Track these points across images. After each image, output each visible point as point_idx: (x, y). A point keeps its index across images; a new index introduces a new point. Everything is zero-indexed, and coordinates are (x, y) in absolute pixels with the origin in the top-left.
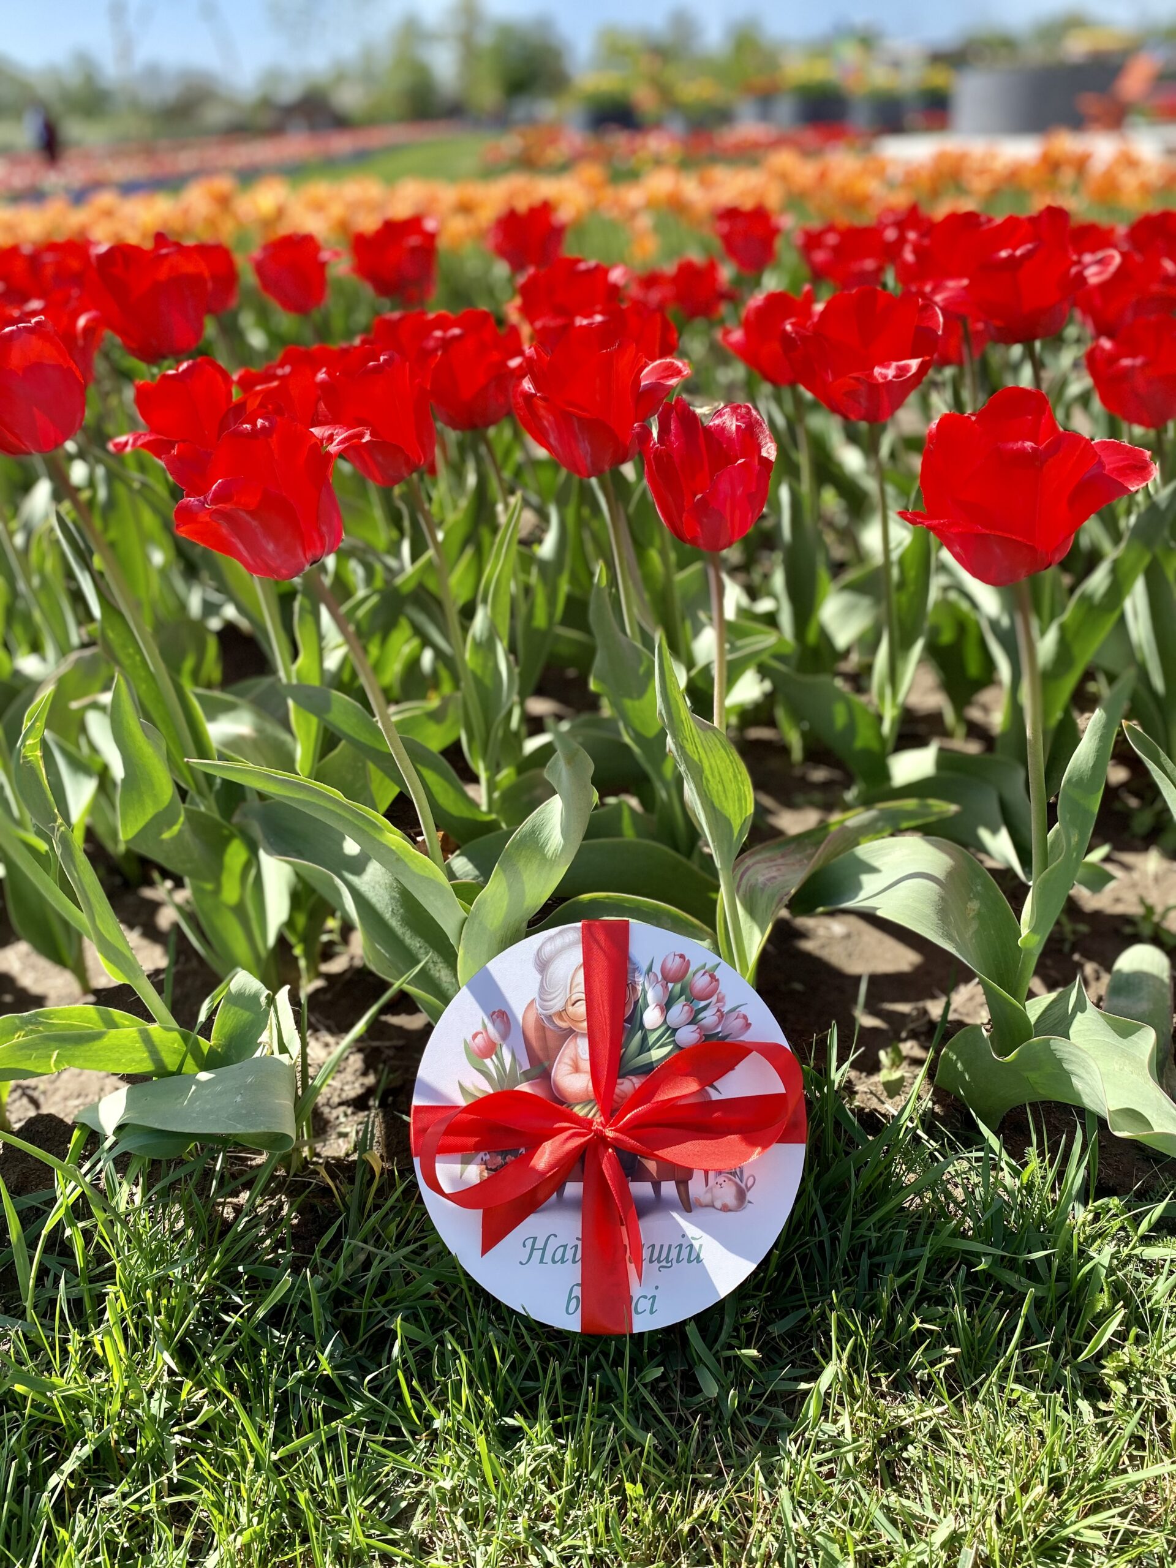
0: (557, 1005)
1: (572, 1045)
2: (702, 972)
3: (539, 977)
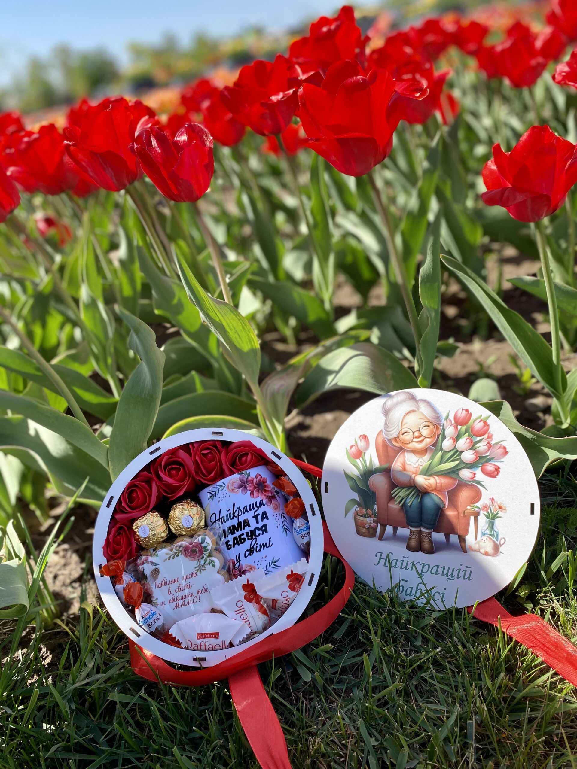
0: (394, 434)
1: (402, 456)
2: (479, 420)
3: (384, 418)
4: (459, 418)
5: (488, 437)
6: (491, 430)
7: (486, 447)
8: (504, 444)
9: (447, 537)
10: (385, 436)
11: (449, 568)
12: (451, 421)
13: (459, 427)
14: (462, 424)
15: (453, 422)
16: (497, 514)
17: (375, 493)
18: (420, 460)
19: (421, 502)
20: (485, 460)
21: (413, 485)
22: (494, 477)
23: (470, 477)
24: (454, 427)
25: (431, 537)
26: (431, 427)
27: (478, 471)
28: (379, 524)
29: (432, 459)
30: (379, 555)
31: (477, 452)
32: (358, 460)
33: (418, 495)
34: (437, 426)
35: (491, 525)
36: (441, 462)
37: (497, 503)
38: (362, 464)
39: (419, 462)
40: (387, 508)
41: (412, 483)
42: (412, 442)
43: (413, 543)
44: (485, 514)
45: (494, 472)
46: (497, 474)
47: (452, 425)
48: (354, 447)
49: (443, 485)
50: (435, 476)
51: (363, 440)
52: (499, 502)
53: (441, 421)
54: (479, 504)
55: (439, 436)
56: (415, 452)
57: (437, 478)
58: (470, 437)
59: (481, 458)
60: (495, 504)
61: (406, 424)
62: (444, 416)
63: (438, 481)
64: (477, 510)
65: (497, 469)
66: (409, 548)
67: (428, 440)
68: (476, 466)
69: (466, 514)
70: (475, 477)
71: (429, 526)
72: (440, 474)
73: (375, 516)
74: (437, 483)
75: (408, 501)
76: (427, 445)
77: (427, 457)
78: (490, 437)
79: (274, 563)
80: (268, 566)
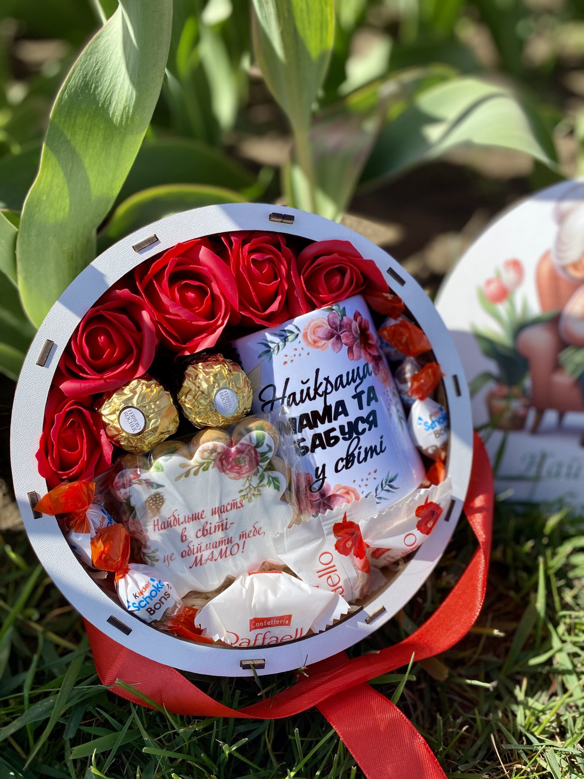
0: (573, 256)
3: (556, 228)
10: (555, 261)
32: (499, 306)
79: (389, 482)
80: (380, 488)
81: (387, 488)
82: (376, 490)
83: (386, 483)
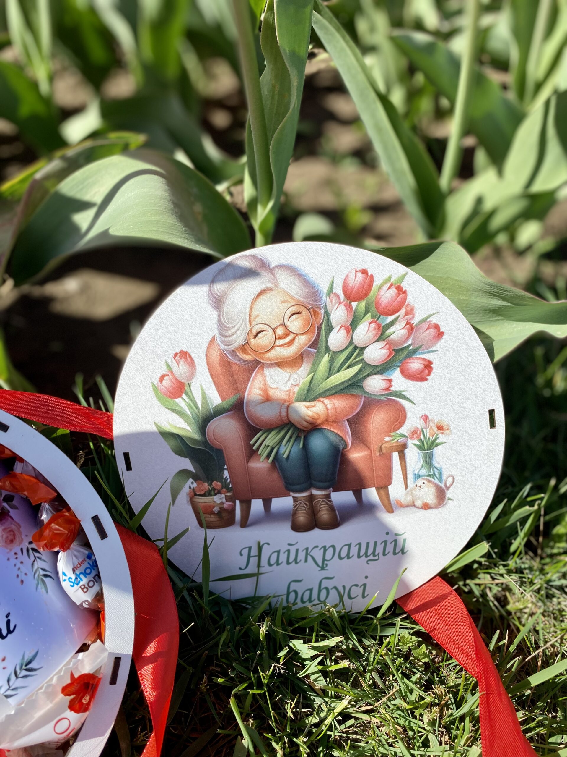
0: (238, 339)
1: (259, 376)
2: (388, 285)
3: (215, 313)
4: (352, 288)
5: (407, 314)
6: (410, 300)
7: (405, 331)
8: (434, 320)
9: (358, 494)
10: (223, 347)
11: (368, 544)
12: (338, 296)
13: (354, 304)
14: (359, 298)
15: (342, 297)
16: (436, 439)
17: (221, 451)
18: (294, 376)
19: (305, 447)
20: (405, 354)
21: (286, 421)
22: (424, 379)
23: (384, 387)
24: (345, 305)
25: (330, 501)
26: (305, 313)
27: (396, 375)
28: (238, 502)
29: (313, 370)
30: (245, 552)
31: (389, 344)
32: (179, 401)
33: (298, 438)
34: (314, 310)
35: (429, 460)
36: (330, 374)
37: (433, 421)
38: (189, 405)
39: (292, 381)
40: (248, 472)
41: (285, 418)
42: (273, 347)
43: (302, 518)
44: (415, 445)
45: (423, 370)
46: (429, 374)
47: (340, 303)
48: (166, 378)
49: (338, 410)
50: (322, 399)
51: (182, 362)
52: (436, 420)
53: (320, 300)
54: (405, 430)
55: (320, 327)
56: (281, 364)
57: (326, 401)
58: (375, 320)
59: (397, 351)
60: (431, 424)
61: (257, 316)
62: (324, 288)
63: (329, 407)
64: (401, 440)
65: (428, 366)
66: (296, 528)
67: (302, 340)
68: (391, 368)
69: (384, 451)
70: (391, 386)
71: (326, 484)
72: (331, 393)
73: (229, 490)
74: (327, 409)
75: (282, 450)
76: (301, 348)
77: (304, 369)
78: (410, 312)
79: (26, 665)
80: (13, 677)
81: (24, 673)
82: (8, 681)
83: (21, 669)
